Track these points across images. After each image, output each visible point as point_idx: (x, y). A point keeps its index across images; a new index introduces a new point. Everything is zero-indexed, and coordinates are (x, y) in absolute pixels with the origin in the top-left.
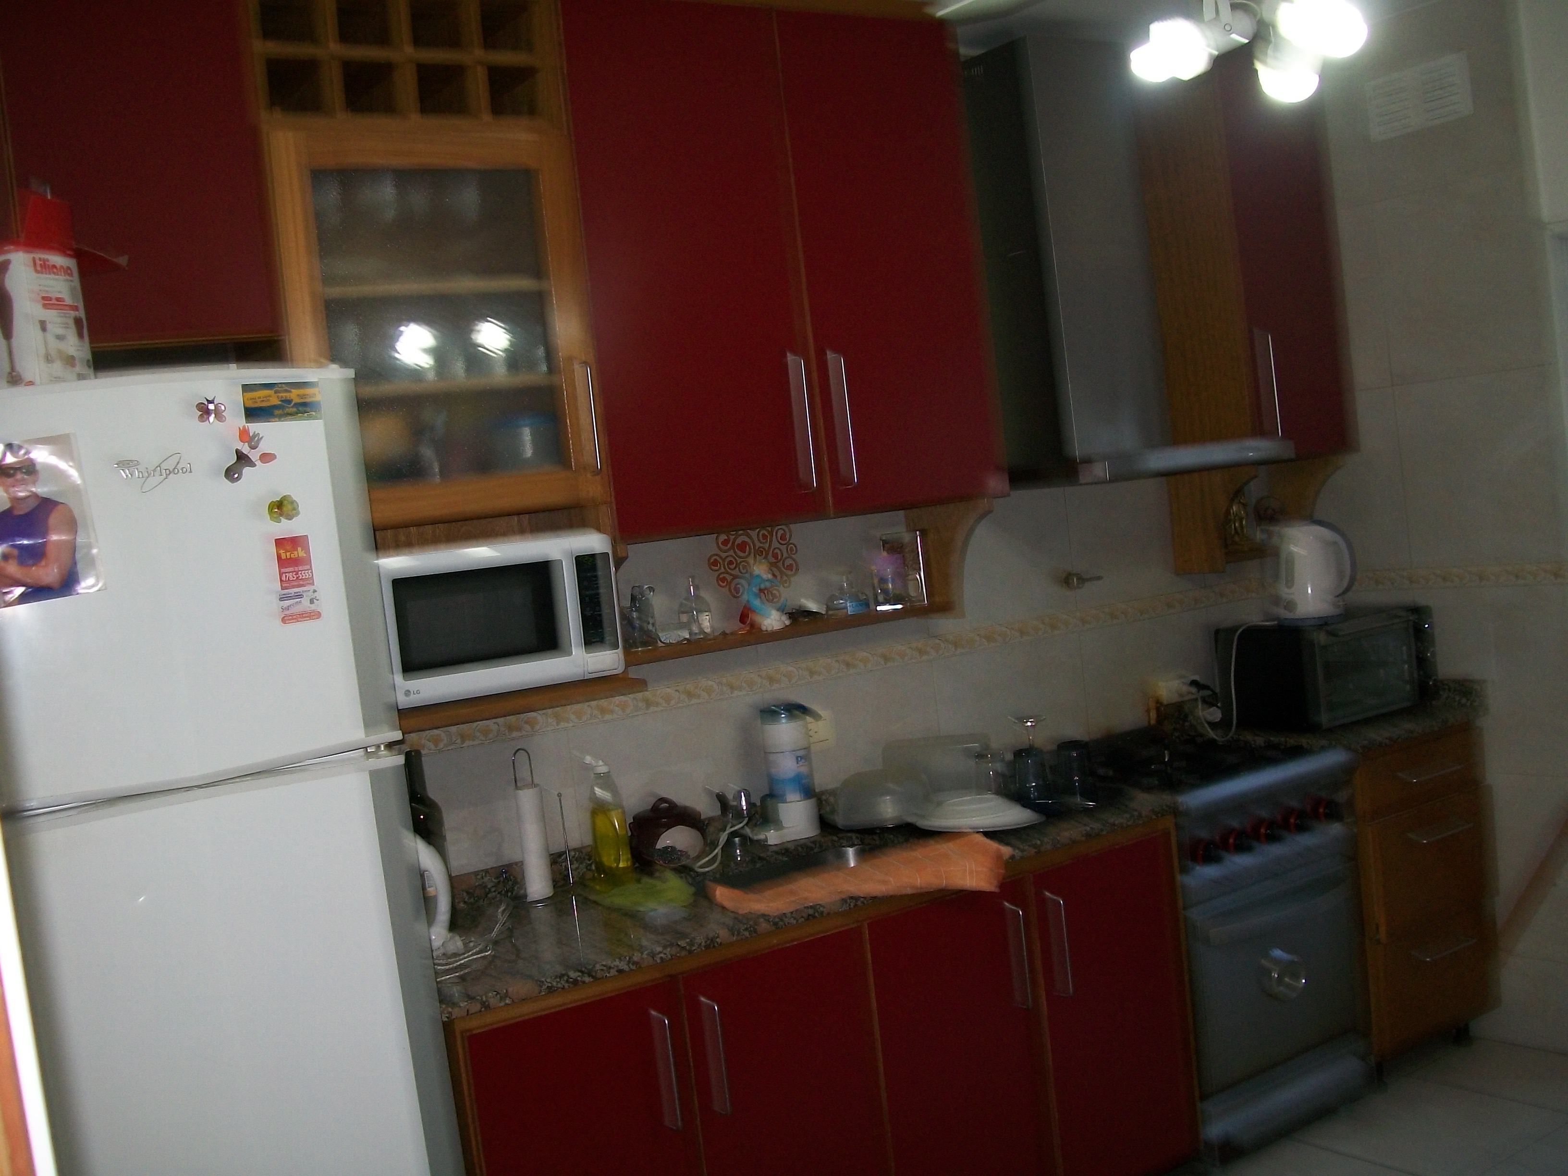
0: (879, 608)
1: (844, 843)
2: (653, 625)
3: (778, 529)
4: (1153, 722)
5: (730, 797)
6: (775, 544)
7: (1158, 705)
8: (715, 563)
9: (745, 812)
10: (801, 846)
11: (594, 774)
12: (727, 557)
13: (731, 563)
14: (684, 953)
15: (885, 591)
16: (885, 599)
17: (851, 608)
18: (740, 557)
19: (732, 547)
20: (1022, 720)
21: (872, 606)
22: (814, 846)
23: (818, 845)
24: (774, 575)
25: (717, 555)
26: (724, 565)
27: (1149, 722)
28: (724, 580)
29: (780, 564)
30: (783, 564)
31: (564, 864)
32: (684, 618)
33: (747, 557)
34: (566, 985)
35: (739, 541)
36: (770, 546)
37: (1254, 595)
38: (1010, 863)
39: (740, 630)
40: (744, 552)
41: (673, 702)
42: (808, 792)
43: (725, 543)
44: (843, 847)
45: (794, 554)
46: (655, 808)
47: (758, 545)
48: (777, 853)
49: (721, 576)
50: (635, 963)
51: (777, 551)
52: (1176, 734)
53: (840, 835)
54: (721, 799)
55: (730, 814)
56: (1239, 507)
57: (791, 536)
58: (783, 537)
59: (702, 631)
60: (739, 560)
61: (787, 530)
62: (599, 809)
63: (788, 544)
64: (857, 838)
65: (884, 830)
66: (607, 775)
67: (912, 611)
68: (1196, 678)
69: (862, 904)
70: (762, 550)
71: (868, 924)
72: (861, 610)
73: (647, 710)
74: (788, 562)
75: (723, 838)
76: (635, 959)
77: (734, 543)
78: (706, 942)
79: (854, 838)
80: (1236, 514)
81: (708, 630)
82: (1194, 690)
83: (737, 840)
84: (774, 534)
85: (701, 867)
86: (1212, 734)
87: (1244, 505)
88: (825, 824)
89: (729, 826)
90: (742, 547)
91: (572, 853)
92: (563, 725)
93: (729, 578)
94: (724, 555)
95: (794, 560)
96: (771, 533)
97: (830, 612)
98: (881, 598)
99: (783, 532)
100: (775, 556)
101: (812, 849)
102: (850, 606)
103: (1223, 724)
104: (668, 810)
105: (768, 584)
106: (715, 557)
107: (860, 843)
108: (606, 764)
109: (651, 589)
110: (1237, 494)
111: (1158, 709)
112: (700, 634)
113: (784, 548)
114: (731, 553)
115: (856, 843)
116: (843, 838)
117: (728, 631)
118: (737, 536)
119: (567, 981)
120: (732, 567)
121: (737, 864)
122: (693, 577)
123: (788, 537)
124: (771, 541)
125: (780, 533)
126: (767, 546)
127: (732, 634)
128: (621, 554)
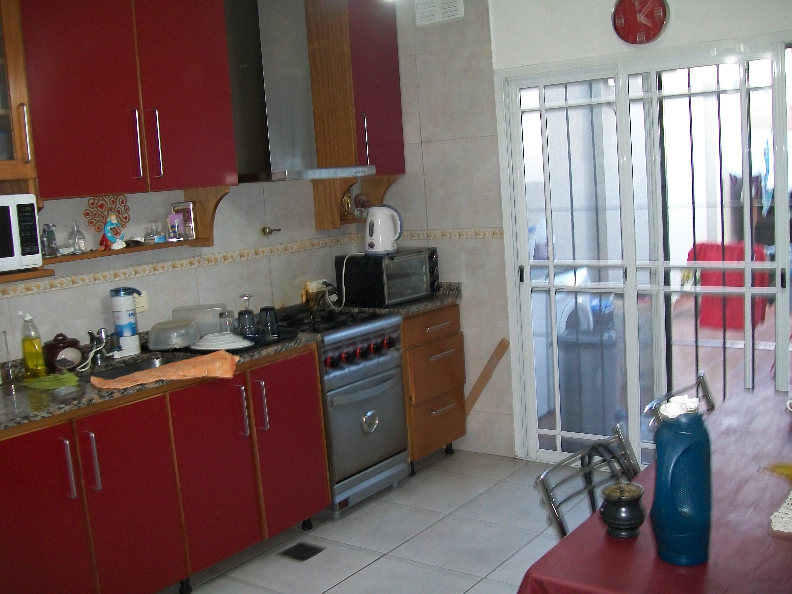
0: (170, 240)
1: (154, 357)
2: (55, 244)
3: (120, 199)
4: (304, 301)
5: (95, 333)
6: (118, 206)
7: (307, 293)
8: (87, 214)
9: (104, 340)
10: (132, 358)
11: (24, 320)
12: (94, 211)
13: (95, 214)
14: (76, 408)
15: (174, 232)
16: (174, 235)
17: (157, 239)
18: (101, 212)
19: (96, 207)
20: (242, 297)
21: (167, 239)
22: (138, 359)
23: (140, 358)
24: (118, 222)
25: (88, 210)
26: (92, 215)
27: (302, 301)
28: (91, 223)
29: (121, 216)
30: (122, 216)
31: (7, 369)
32: (71, 241)
33: (104, 211)
34: (15, 425)
35: (100, 203)
36: (116, 207)
37: (353, 241)
38: (238, 364)
39: (100, 248)
40: (102, 209)
41: (64, 286)
42: (134, 332)
43: (93, 204)
44: (154, 359)
45: (127, 211)
46: (56, 339)
47: (110, 206)
48: (119, 362)
49: (91, 221)
50: (51, 413)
51: (119, 209)
52: (316, 307)
53: (151, 353)
54: (91, 334)
55: (95, 342)
56: (347, 198)
57: (126, 203)
58: (122, 202)
59: (80, 249)
60: (100, 213)
61: (124, 198)
62: (27, 339)
63: (125, 206)
64: (160, 354)
65: (175, 350)
66: (31, 321)
67: (188, 242)
68: (325, 280)
69: (166, 383)
70: (111, 208)
71: (169, 393)
72: (162, 241)
73: (51, 289)
74: (125, 215)
75: (91, 354)
76: (51, 411)
77: (97, 204)
78: (87, 402)
79: (158, 354)
80: (346, 201)
81: (83, 249)
82: (324, 286)
83: (98, 355)
84: (118, 201)
85: (81, 368)
86: (333, 307)
87: (350, 197)
88: (144, 347)
89: (95, 348)
90: (101, 206)
91: (12, 363)
92: (6, 296)
93: (94, 221)
94: (92, 210)
95: (128, 214)
96: (116, 199)
97: (147, 241)
98: (172, 235)
99: (122, 200)
100: (118, 212)
101: (137, 360)
102: (156, 238)
103: (338, 303)
104: (62, 340)
105: (115, 226)
106: (87, 211)
107: (161, 357)
108: (30, 315)
109: (54, 226)
110: (347, 191)
111: (307, 295)
112: (79, 250)
113: (123, 208)
114: (96, 209)
115: (159, 357)
116: (153, 355)
117: (94, 250)
118: (99, 200)
119: (15, 423)
120: (96, 216)
121: (99, 367)
122: (75, 221)
123: (125, 202)
124: (116, 204)
125: (121, 200)
126: (114, 206)
127: (96, 251)
128: (41, 206)
